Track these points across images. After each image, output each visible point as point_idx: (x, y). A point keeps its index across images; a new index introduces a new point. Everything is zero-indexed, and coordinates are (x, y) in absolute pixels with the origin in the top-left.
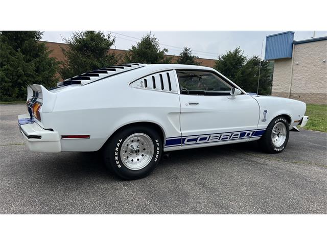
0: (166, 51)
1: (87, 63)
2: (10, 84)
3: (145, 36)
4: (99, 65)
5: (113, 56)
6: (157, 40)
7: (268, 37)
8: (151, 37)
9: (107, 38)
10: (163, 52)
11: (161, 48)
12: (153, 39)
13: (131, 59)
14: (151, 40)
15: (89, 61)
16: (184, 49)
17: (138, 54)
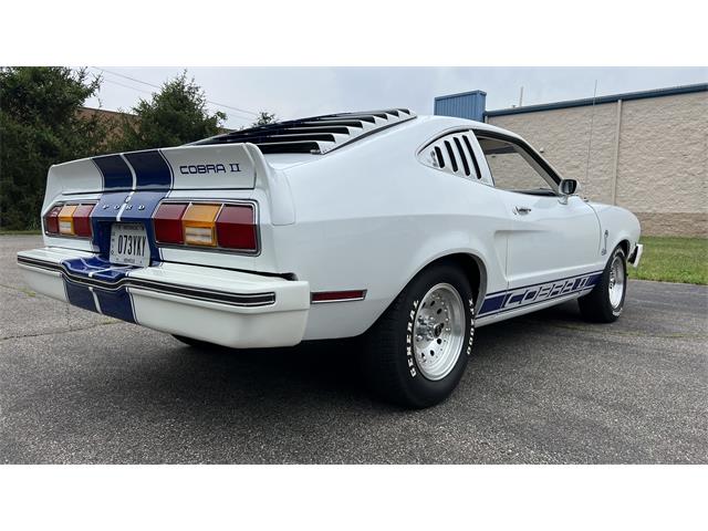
0: (223, 116)
1: (25, 137)
3: (171, 80)
4: (57, 142)
5: (94, 123)
6: (200, 92)
7: (438, 100)
8: (187, 82)
9: (77, 79)
10: (214, 120)
11: (209, 111)
12: (190, 88)
13: (137, 132)
14: (186, 89)
15: (30, 130)
16: (260, 116)
17: (156, 120)
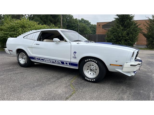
2: (115, 41)
